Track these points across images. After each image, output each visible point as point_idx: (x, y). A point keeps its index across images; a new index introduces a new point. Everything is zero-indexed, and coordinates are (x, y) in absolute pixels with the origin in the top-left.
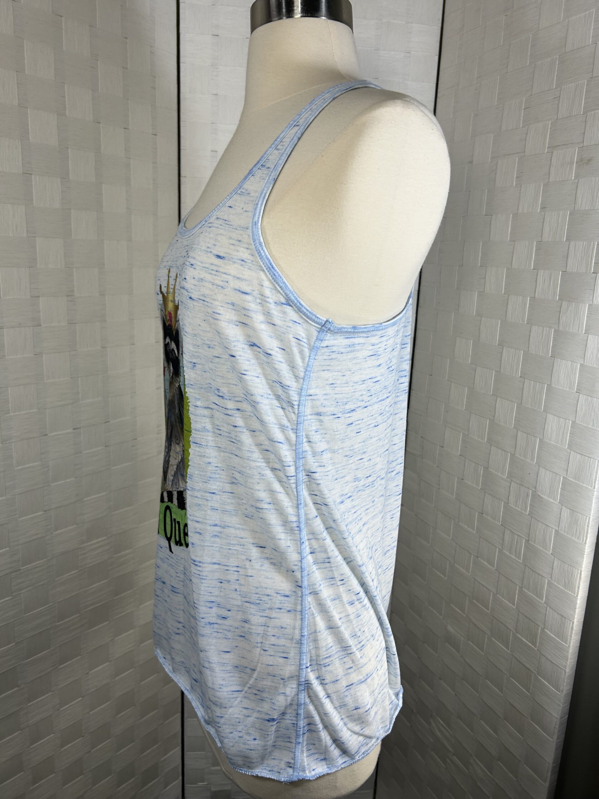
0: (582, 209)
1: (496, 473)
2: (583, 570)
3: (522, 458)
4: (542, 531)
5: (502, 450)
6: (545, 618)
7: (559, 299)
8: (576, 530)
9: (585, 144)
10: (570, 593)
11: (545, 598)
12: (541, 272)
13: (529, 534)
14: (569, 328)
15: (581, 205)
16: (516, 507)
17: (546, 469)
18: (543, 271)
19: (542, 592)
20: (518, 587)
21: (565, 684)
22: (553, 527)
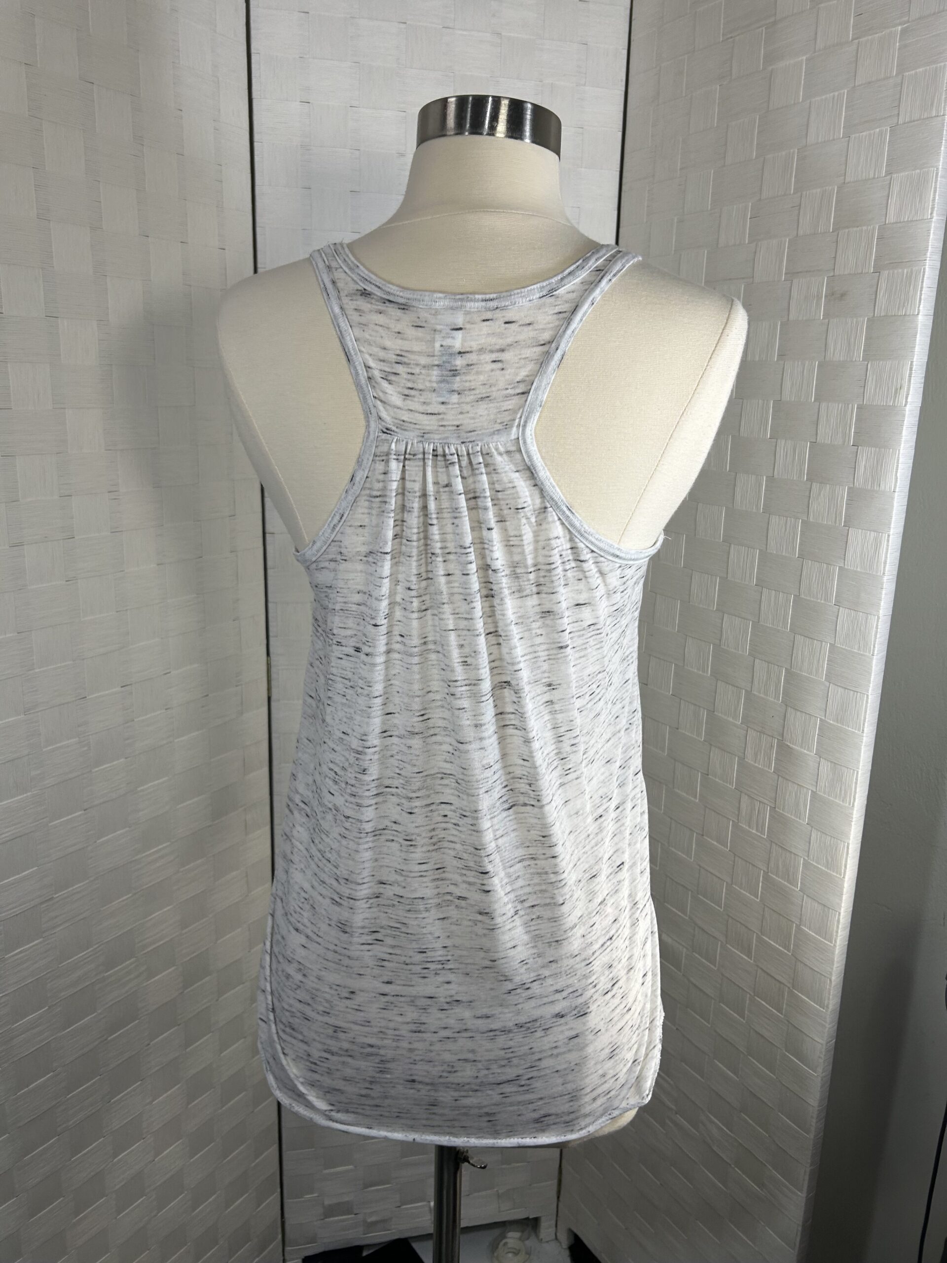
0: (834, 360)
1: (726, 718)
2: (851, 842)
3: (762, 695)
4: (794, 794)
5: (734, 686)
6: (801, 911)
7: (807, 479)
8: (841, 788)
9: (837, 273)
10: (834, 874)
11: (801, 883)
13: (776, 798)
14: (822, 518)
15: (834, 354)
17: (796, 709)
18: (784, 440)
19: (796, 876)
20: (762, 871)
21: (831, 997)
22: (808, 787)
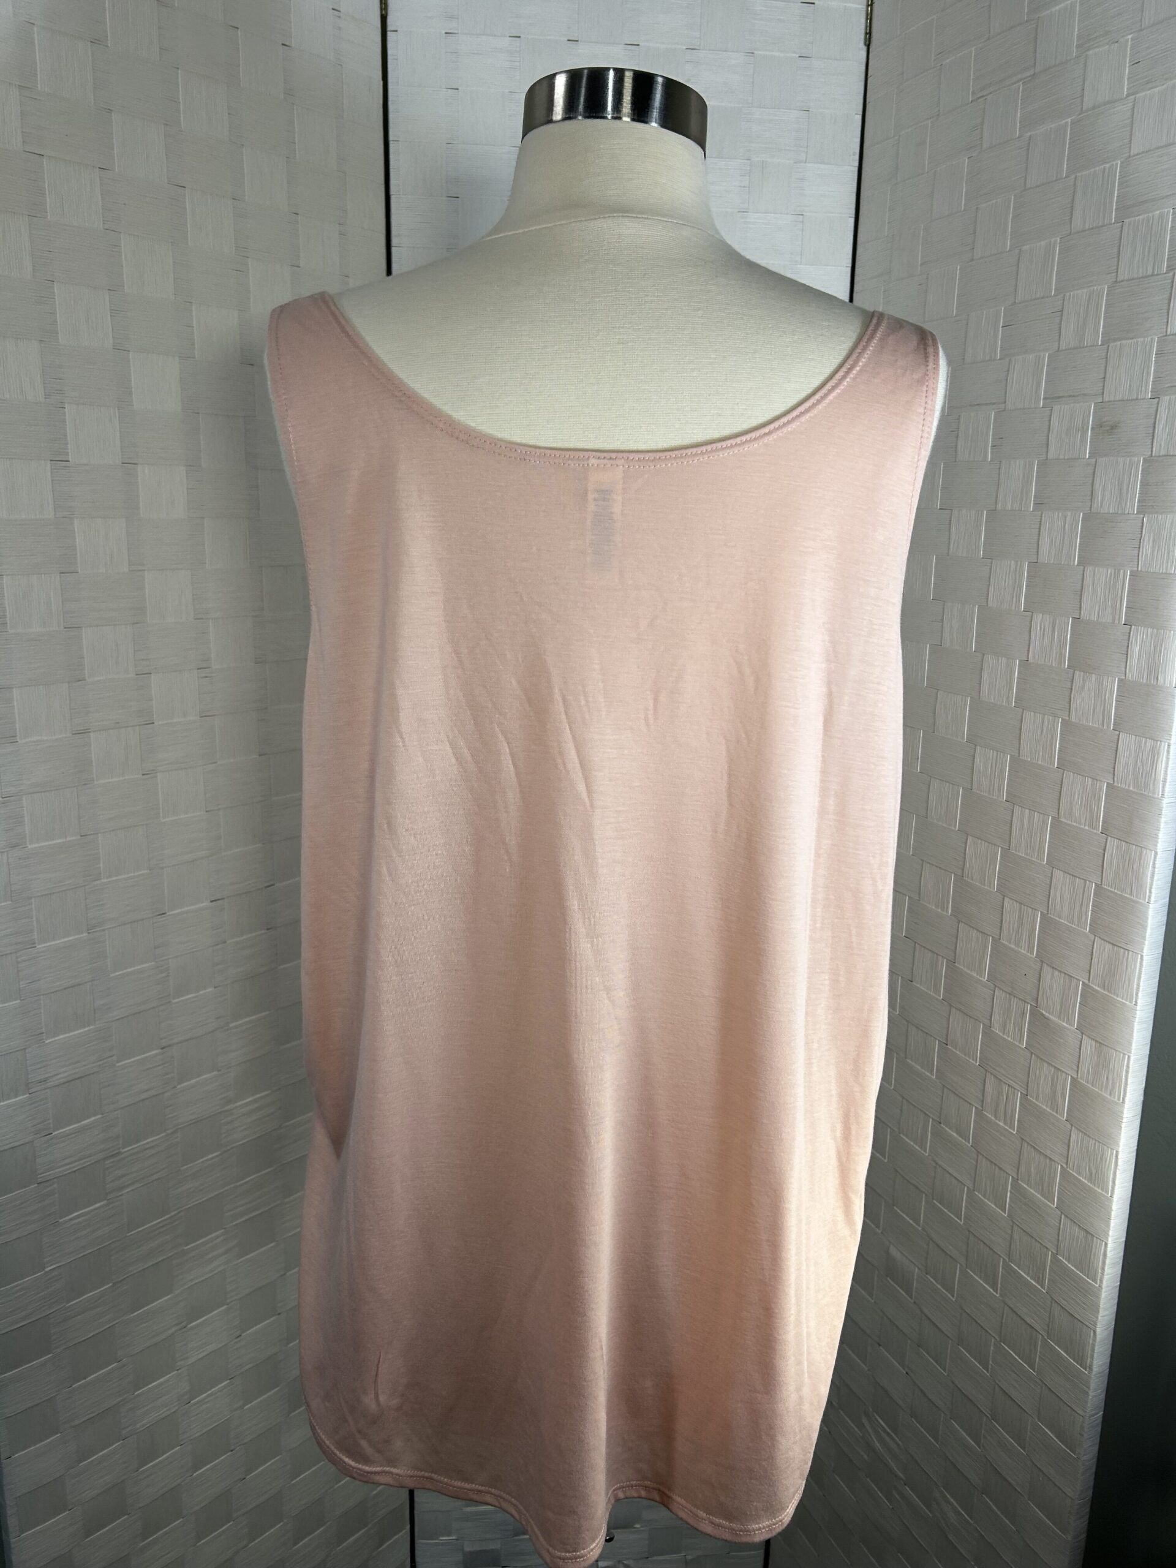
0: (1102, 511)
1: (969, 972)
2: (1121, 1152)
3: (1013, 946)
4: (1050, 1078)
5: (978, 930)
6: (1059, 1235)
7: (1069, 667)
8: (1107, 1078)
9: (1106, 399)
10: (1100, 1191)
11: (1058, 1198)
12: (1038, 617)
13: (1028, 1083)
14: (1087, 719)
15: (1101, 505)
16: (1004, 1034)
17: (1053, 968)
18: (1041, 615)
19: (1052, 1189)
20: (1011, 1177)
21: (1095, 1355)
22: (1068, 1072)
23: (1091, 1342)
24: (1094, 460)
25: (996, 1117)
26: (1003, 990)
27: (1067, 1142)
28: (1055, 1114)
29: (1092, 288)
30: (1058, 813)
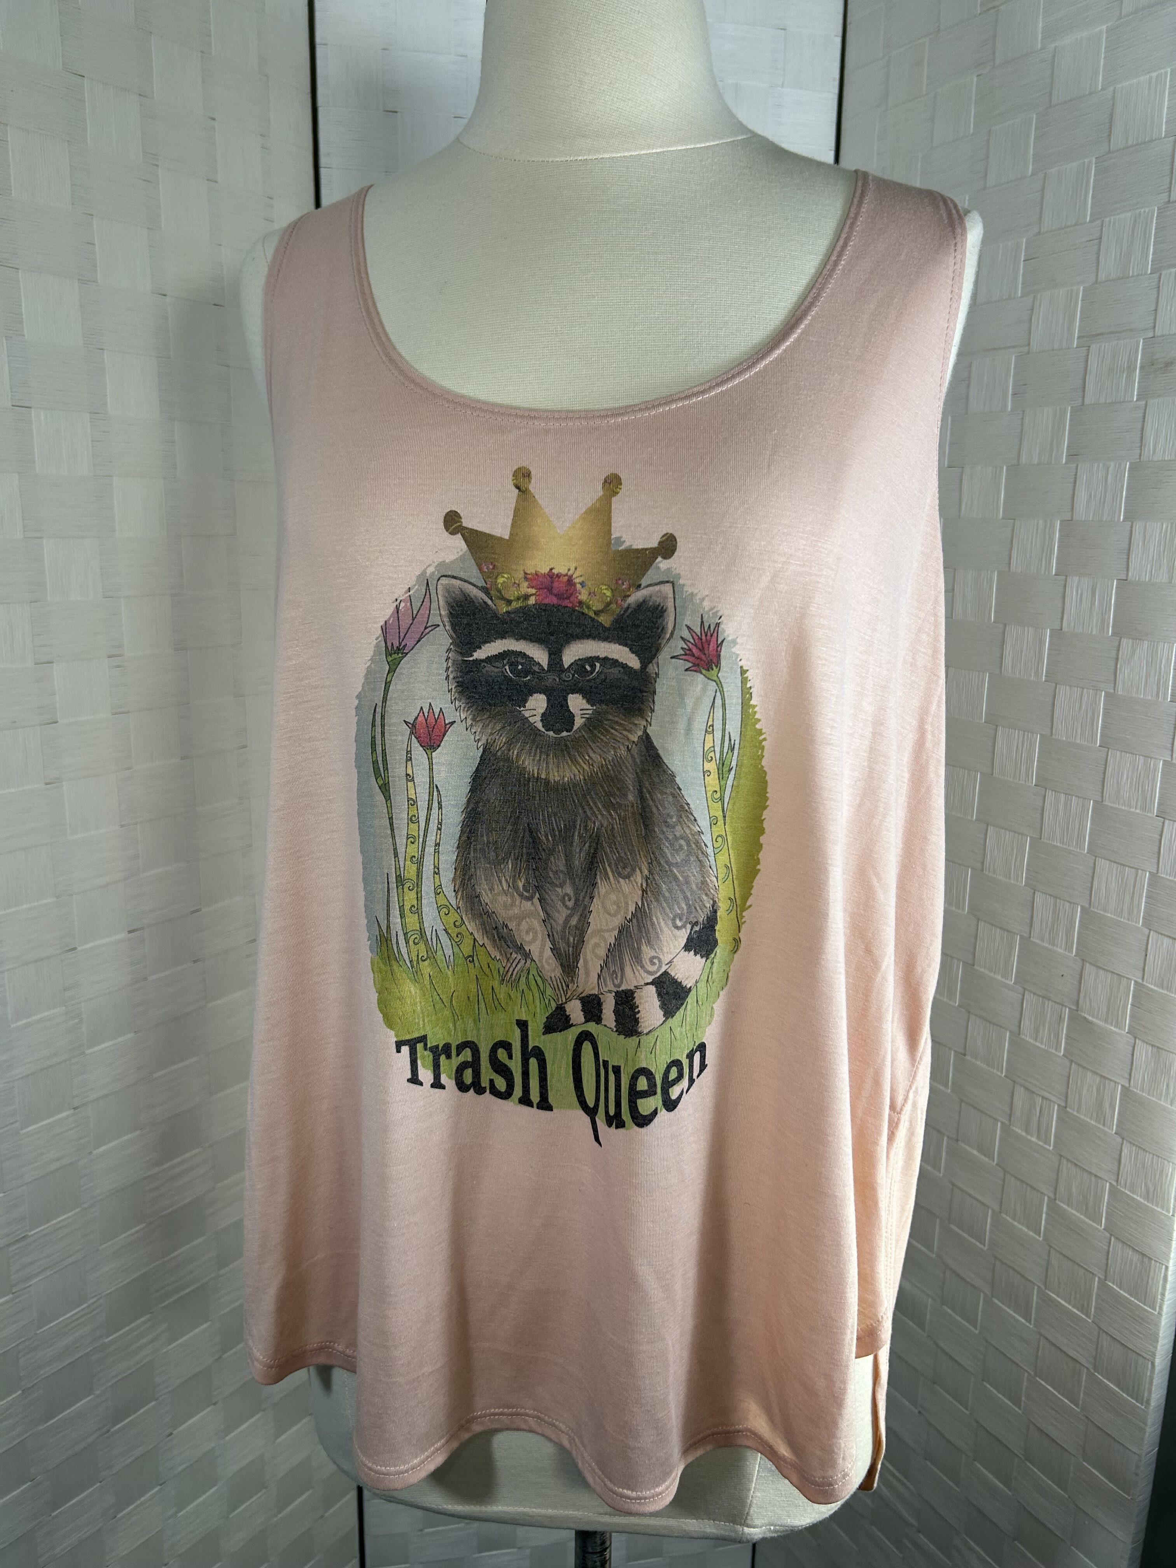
0: (1155, 459)
1: (992, 975)
4: (1095, 1088)
5: (1002, 929)
6: (1107, 1259)
7: (1114, 634)
9: (1158, 332)
10: (1159, 1210)
12: (1073, 581)
13: (1067, 1094)
14: (1137, 690)
15: (1154, 451)
16: (1036, 1040)
17: (1097, 967)
18: (1077, 578)
19: (1099, 1208)
20: (1046, 1198)
21: (1153, 1389)
22: (1117, 1080)
23: (1149, 1374)
24: (1144, 402)
25: (1027, 1132)
26: (1034, 994)
27: (1117, 1157)
28: (1101, 1126)
29: (1137, 212)
30: (1102, 797)
